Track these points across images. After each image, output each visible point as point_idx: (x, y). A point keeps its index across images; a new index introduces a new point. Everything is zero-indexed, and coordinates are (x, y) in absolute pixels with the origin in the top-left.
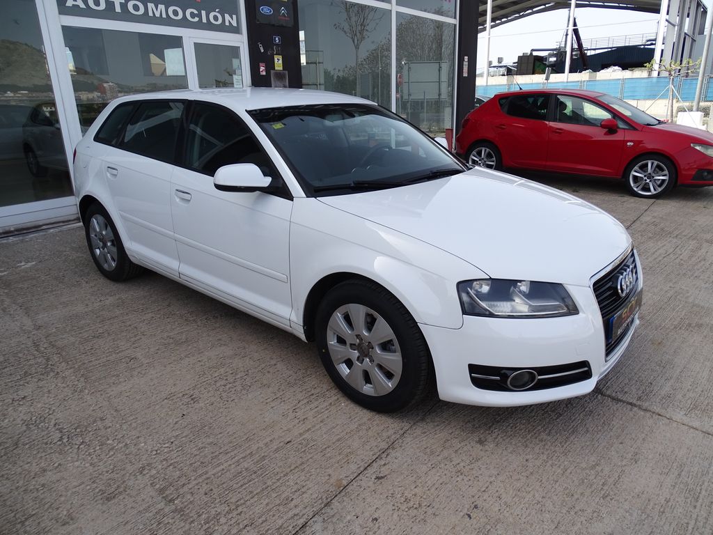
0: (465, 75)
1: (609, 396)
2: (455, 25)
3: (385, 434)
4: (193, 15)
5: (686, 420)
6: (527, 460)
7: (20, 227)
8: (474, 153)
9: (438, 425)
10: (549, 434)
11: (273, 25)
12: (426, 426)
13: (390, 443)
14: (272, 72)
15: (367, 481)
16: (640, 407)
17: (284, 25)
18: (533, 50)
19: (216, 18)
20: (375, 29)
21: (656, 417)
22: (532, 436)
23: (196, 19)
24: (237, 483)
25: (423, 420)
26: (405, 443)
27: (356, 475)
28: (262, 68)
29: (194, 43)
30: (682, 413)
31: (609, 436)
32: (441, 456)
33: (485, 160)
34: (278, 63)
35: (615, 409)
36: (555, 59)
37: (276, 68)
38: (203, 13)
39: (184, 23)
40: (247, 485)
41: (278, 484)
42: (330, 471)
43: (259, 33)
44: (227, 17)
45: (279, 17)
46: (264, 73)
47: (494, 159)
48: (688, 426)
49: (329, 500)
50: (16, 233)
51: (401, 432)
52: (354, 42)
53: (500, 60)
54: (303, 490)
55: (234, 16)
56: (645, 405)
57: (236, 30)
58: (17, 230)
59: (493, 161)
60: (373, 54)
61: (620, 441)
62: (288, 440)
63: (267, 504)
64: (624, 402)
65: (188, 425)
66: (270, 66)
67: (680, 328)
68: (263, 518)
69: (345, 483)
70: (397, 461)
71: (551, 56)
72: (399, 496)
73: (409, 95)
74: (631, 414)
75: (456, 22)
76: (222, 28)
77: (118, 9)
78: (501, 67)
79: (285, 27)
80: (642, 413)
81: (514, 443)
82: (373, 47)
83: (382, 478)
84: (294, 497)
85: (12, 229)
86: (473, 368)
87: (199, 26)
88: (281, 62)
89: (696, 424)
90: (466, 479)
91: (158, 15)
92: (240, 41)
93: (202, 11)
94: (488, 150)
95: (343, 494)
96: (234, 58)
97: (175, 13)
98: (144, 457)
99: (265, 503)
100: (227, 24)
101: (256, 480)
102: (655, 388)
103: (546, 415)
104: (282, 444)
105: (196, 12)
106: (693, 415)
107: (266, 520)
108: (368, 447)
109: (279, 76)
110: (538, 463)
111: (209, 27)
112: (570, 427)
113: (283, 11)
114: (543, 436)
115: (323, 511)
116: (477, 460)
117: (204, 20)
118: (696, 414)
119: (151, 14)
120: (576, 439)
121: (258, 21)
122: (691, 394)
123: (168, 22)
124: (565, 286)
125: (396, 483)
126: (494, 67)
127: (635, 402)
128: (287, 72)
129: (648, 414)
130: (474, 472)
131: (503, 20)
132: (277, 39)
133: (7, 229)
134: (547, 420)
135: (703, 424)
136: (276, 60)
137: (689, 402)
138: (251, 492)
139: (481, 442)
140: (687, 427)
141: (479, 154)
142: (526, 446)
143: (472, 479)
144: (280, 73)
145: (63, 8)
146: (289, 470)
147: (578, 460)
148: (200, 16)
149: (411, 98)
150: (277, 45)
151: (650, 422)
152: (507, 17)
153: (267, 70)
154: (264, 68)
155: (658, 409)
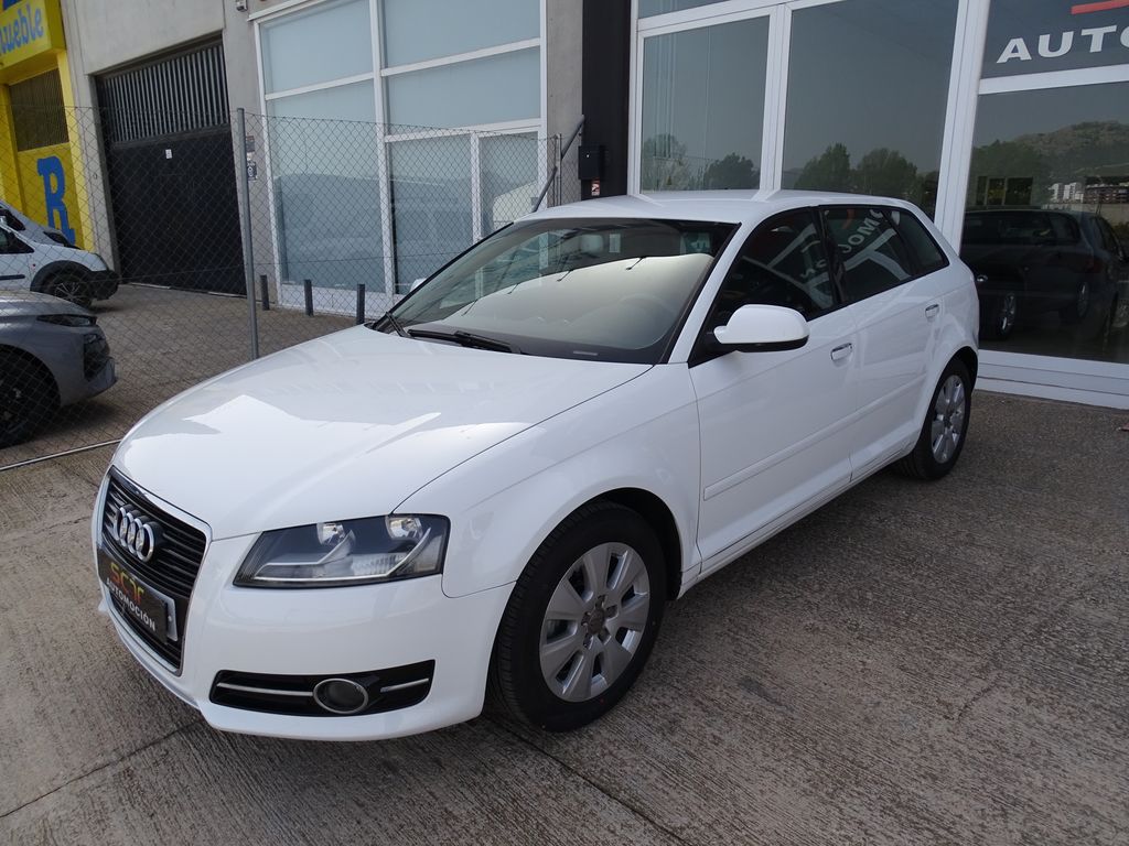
61: (78, 712)
102: (136, 815)
135: (9, 831)
151: (75, 760)
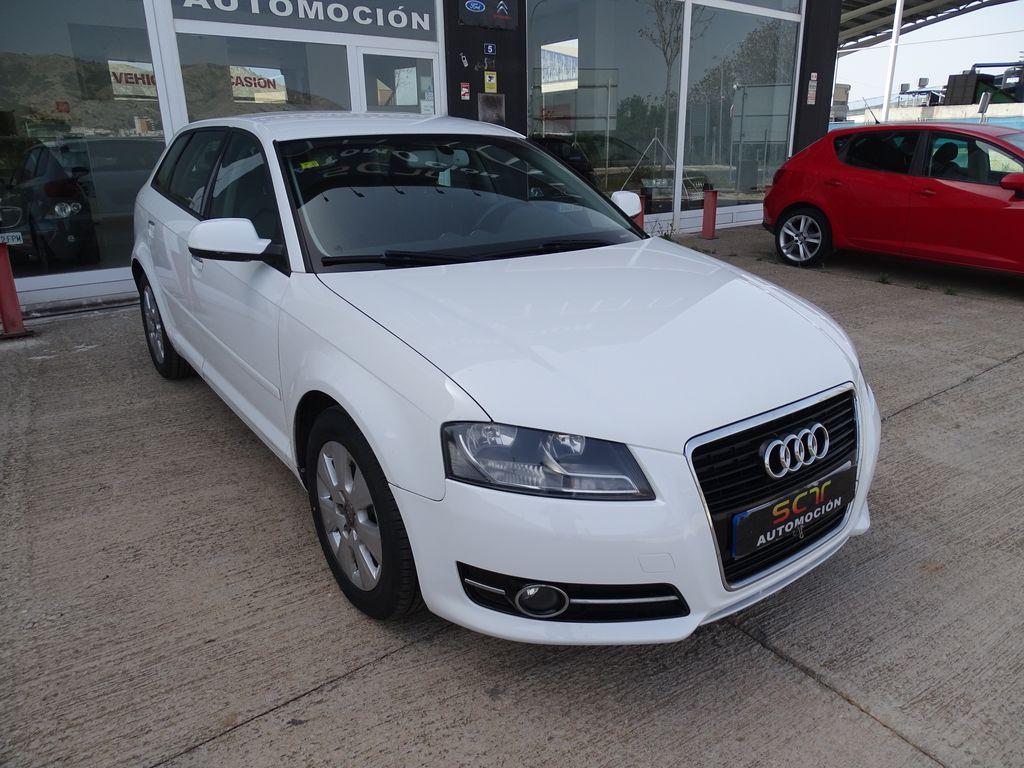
0: (811, 101)
1: (774, 650)
2: (799, 24)
3: (355, 653)
4: (363, 15)
5: (896, 719)
6: (550, 738)
7: (111, 298)
8: (789, 223)
9: (446, 652)
10: (619, 701)
11: (486, 28)
12: (425, 651)
13: (353, 668)
14: (480, 95)
15: (272, 726)
16: (820, 680)
17: (503, 27)
18: (976, 66)
19: (398, 19)
20: (702, 35)
21: (839, 702)
22: (590, 697)
23: (369, 21)
24: (95, 691)
25: (429, 639)
26: (375, 672)
27: (266, 710)
28: (464, 91)
29: (364, 55)
30: (896, 704)
31: (725, 722)
32: (414, 705)
33: (805, 235)
34: (491, 83)
35: (771, 673)
36: (1016, 80)
37: (487, 90)
38: (380, 12)
39: (350, 27)
40: (106, 697)
41: (148, 703)
42: (232, 697)
43: (463, 39)
44: (415, 17)
45: (495, 16)
46: (467, 98)
47: (820, 234)
48: (892, 730)
49: (197, 744)
50: (105, 306)
51: (382, 653)
52: (665, 54)
53: (923, 82)
54: (173, 720)
55: (426, 16)
56: (831, 676)
57: (430, 36)
58: (105, 303)
59: (818, 238)
60: (714, 74)
61: (741, 735)
62: (212, 638)
63: (110, 732)
64: (794, 664)
65: (102, 592)
66: (477, 86)
67: (998, 547)
68: (89, 753)
69: (240, 720)
70: (341, 699)
71: (1009, 74)
72: (303, 757)
73: (742, 135)
74: (794, 689)
75: (800, 18)
76: (408, 33)
77: (255, 9)
78: (920, 93)
79: (506, 30)
80: (818, 691)
81: (548, 704)
82: (717, 64)
83: (301, 722)
84: (155, 728)
85: (100, 301)
86: (465, 570)
87: (373, 30)
88: (494, 81)
89: (912, 730)
90: (426, 750)
91: (311, 15)
92: (435, 51)
93: (378, 10)
94: (810, 219)
95: (224, 737)
96: (424, 75)
97: (338, 13)
98: (12, 630)
99: (109, 729)
100: (415, 26)
101: (124, 691)
102: (874, 648)
103: (637, 666)
104: (200, 642)
105: (368, 10)
106: (917, 712)
107: (91, 757)
108: (313, 669)
109: (491, 101)
110: (566, 746)
111: (387, 31)
112: (666, 694)
113: (502, 7)
114: (610, 700)
115: (176, 760)
116: (469, 721)
117: (380, 22)
118: (924, 711)
119: (302, 15)
120: (663, 717)
121: (461, 21)
122: (938, 672)
123: (327, 25)
124: (630, 447)
125: (312, 736)
126: (911, 93)
127: (816, 668)
128: (503, 96)
129: (826, 695)
130: (447, 741)
131: (928, 18)
132: (490, 47)
133: (94, 300)
134: (636, 673)
135: (926, 731)
136: (487, 79)
137: (924, 686)
138: (103, 708)
139: (494, 693)
140: (888, 733)
141: (797, 225)
142: (567, 714)
143: (436, 752)
144: (492, 97)
145: (179, 10)
146: (177, 684)
147: (641, 756)
148: (374, 16)
149: (743, 140)
150: (489, 56)
151: (822, 710)
152: (935, 14)
153: (473, 93)
154: (467, 90)
155: (849, 689)
